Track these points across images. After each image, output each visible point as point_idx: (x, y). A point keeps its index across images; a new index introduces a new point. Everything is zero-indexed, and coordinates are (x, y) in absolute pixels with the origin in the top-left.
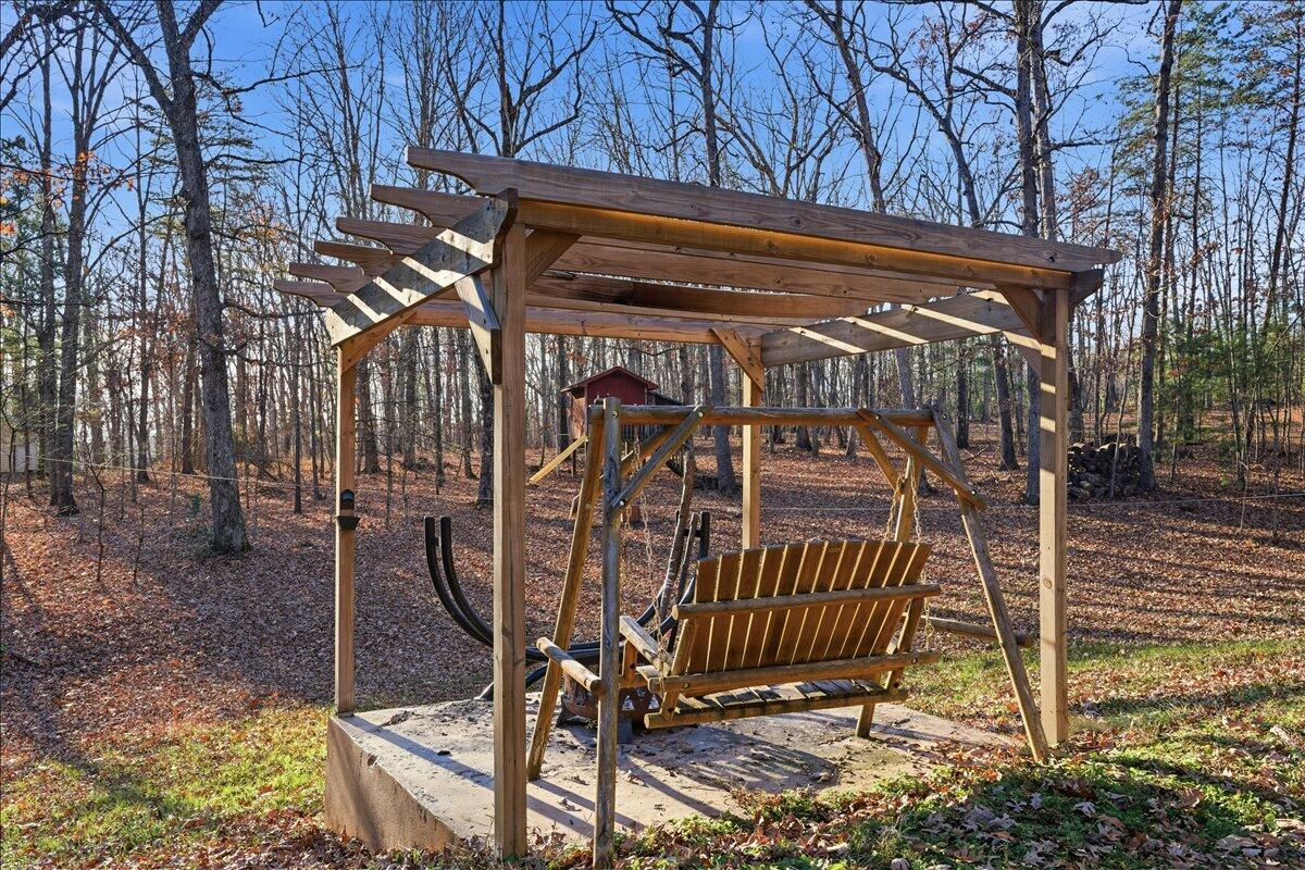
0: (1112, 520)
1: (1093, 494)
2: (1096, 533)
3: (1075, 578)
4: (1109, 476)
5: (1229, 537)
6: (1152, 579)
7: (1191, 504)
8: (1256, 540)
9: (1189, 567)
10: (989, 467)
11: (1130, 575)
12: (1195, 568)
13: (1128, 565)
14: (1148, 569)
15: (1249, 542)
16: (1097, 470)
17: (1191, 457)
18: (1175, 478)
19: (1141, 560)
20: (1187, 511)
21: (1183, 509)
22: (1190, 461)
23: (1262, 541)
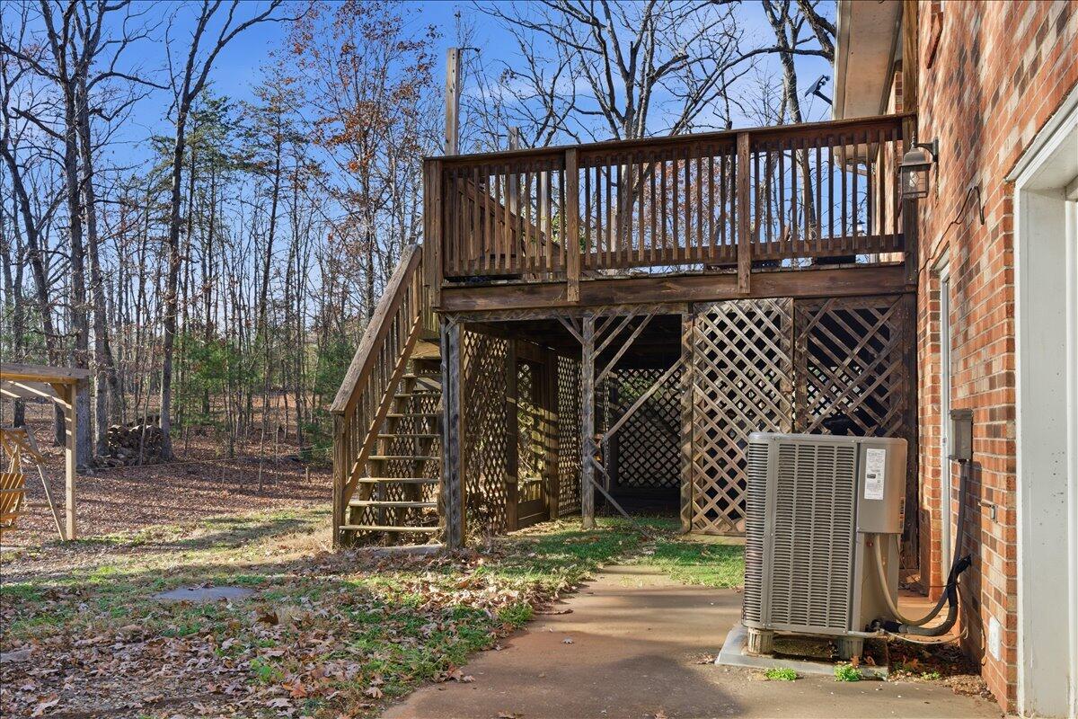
0: (138, 482)
1: (126, 463)
2: (126, 491)
3: (108, 520)
4: (138, 449)
5: (214, 489)
6: (159, 518)
7: (195, 469)
8: (230, 490)
9: (183, 509)
10: (44, 443)
11: (145, 516)
12: (186, 509)
13: (144, 510)
14: (158, 512)
15: (225, 492)
16: (131, 446)
17: (205, 435)
18: (188, 450)
19: (152, 505)
20: (192, 473)
21: (189, 473)
22: (203, 437)
23: (232, 491)
